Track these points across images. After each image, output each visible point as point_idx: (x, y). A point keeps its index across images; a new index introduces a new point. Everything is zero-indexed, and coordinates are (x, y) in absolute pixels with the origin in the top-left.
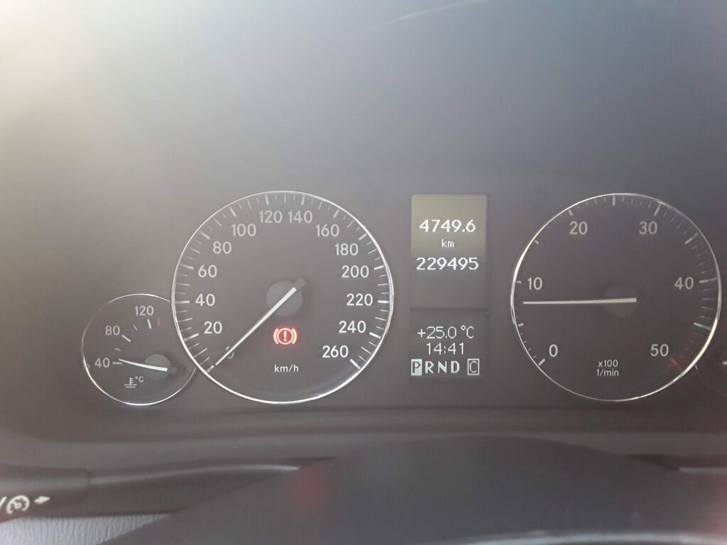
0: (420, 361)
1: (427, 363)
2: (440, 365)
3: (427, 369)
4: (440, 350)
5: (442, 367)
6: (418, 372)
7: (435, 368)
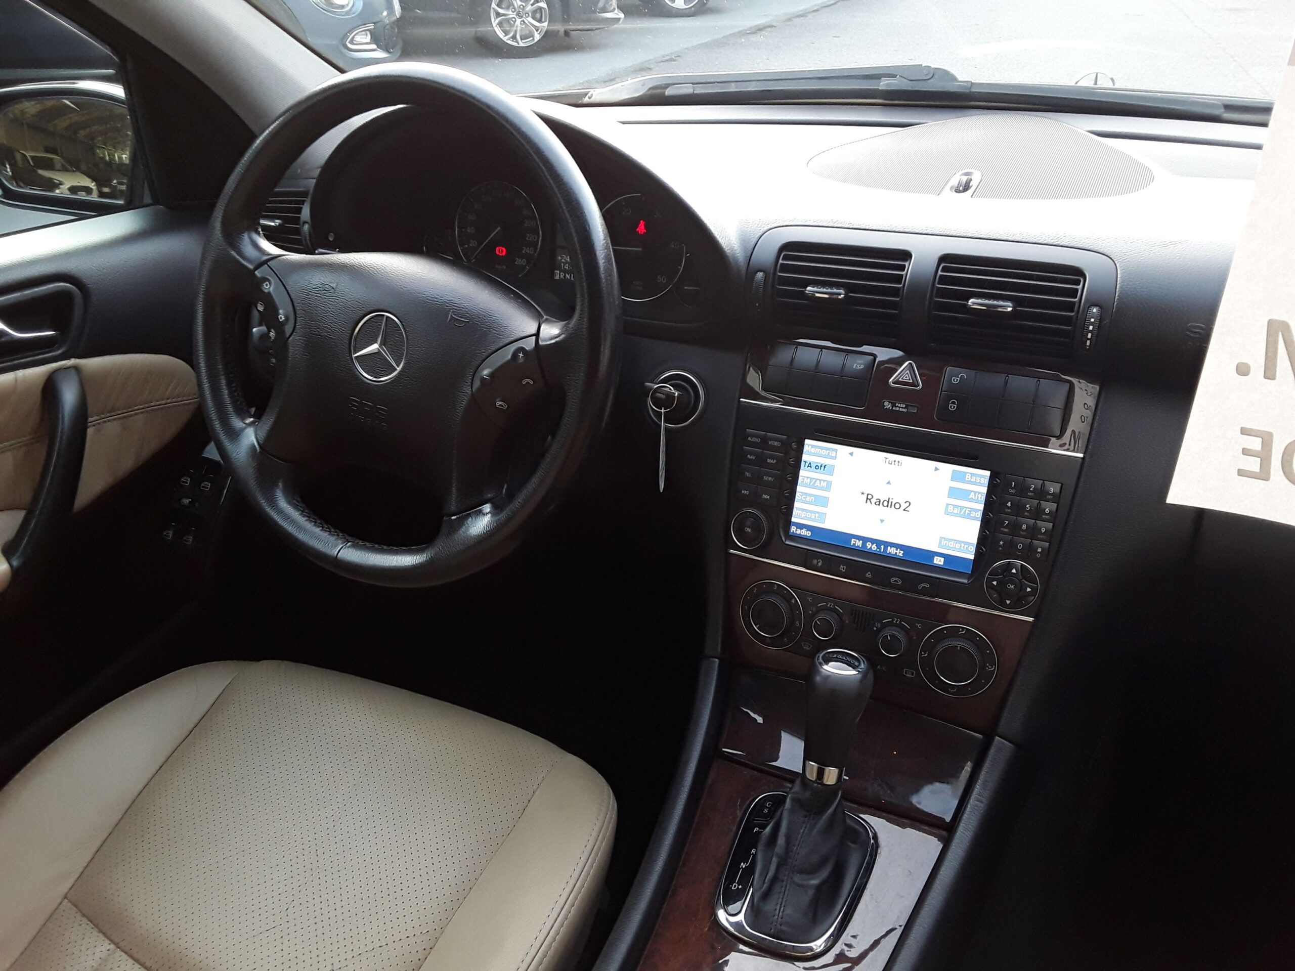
0: (558, 272)
1: (561, 273)
2: (567, 275)
3: (562, 276)
4: (567, 268)
5: (568, 276)
6: (557, 277)
7: (565, 276)
